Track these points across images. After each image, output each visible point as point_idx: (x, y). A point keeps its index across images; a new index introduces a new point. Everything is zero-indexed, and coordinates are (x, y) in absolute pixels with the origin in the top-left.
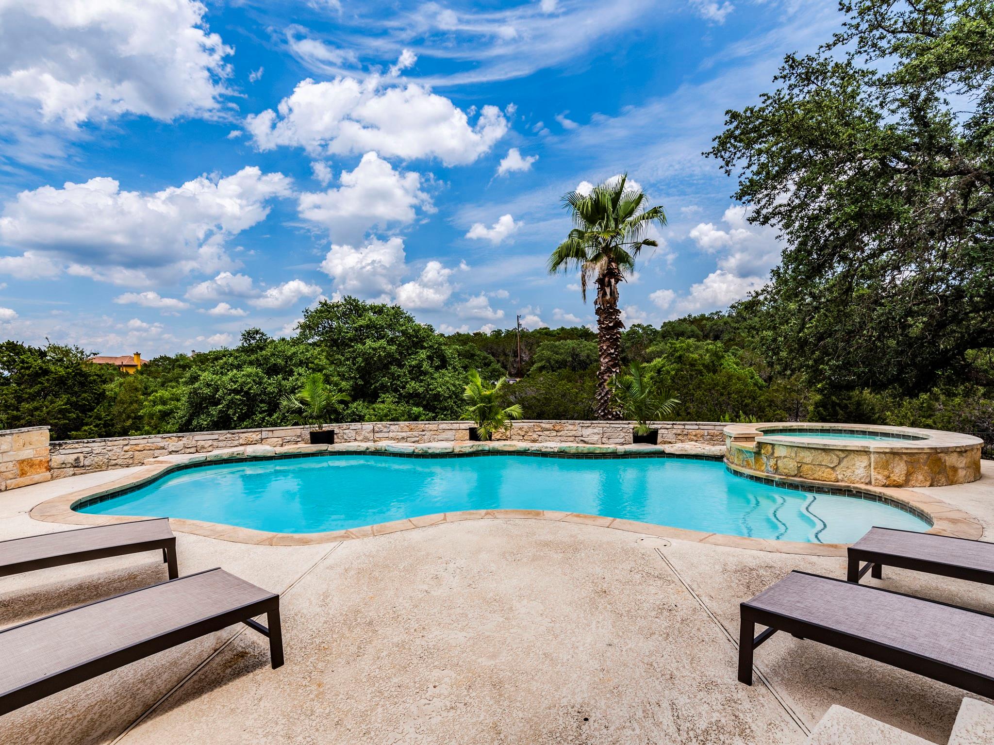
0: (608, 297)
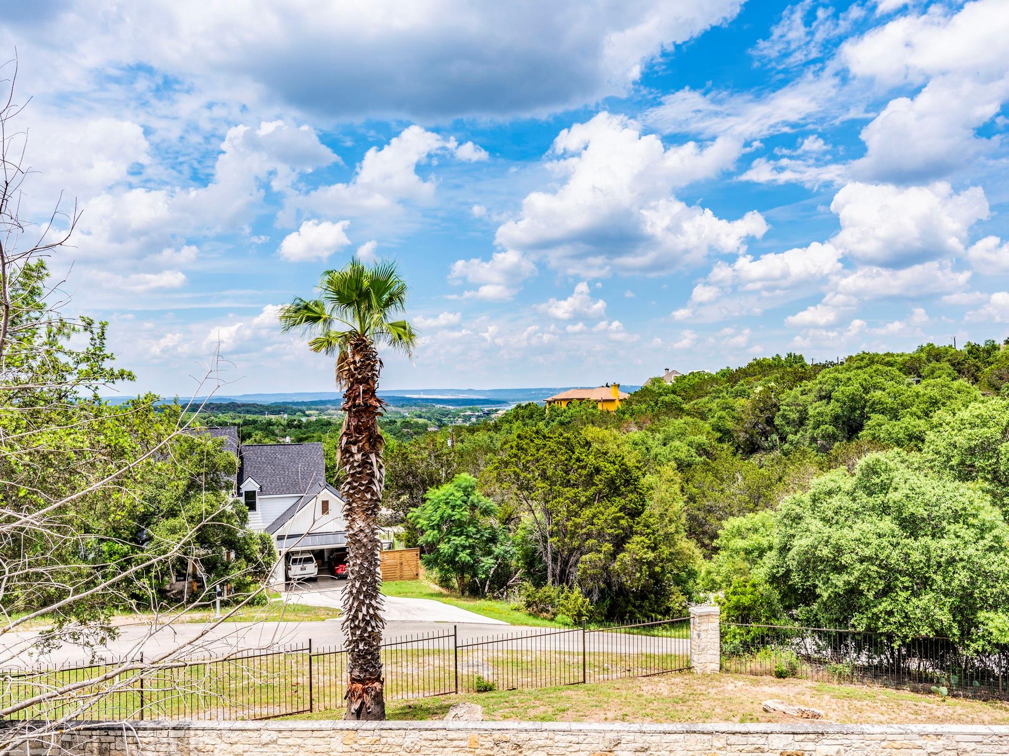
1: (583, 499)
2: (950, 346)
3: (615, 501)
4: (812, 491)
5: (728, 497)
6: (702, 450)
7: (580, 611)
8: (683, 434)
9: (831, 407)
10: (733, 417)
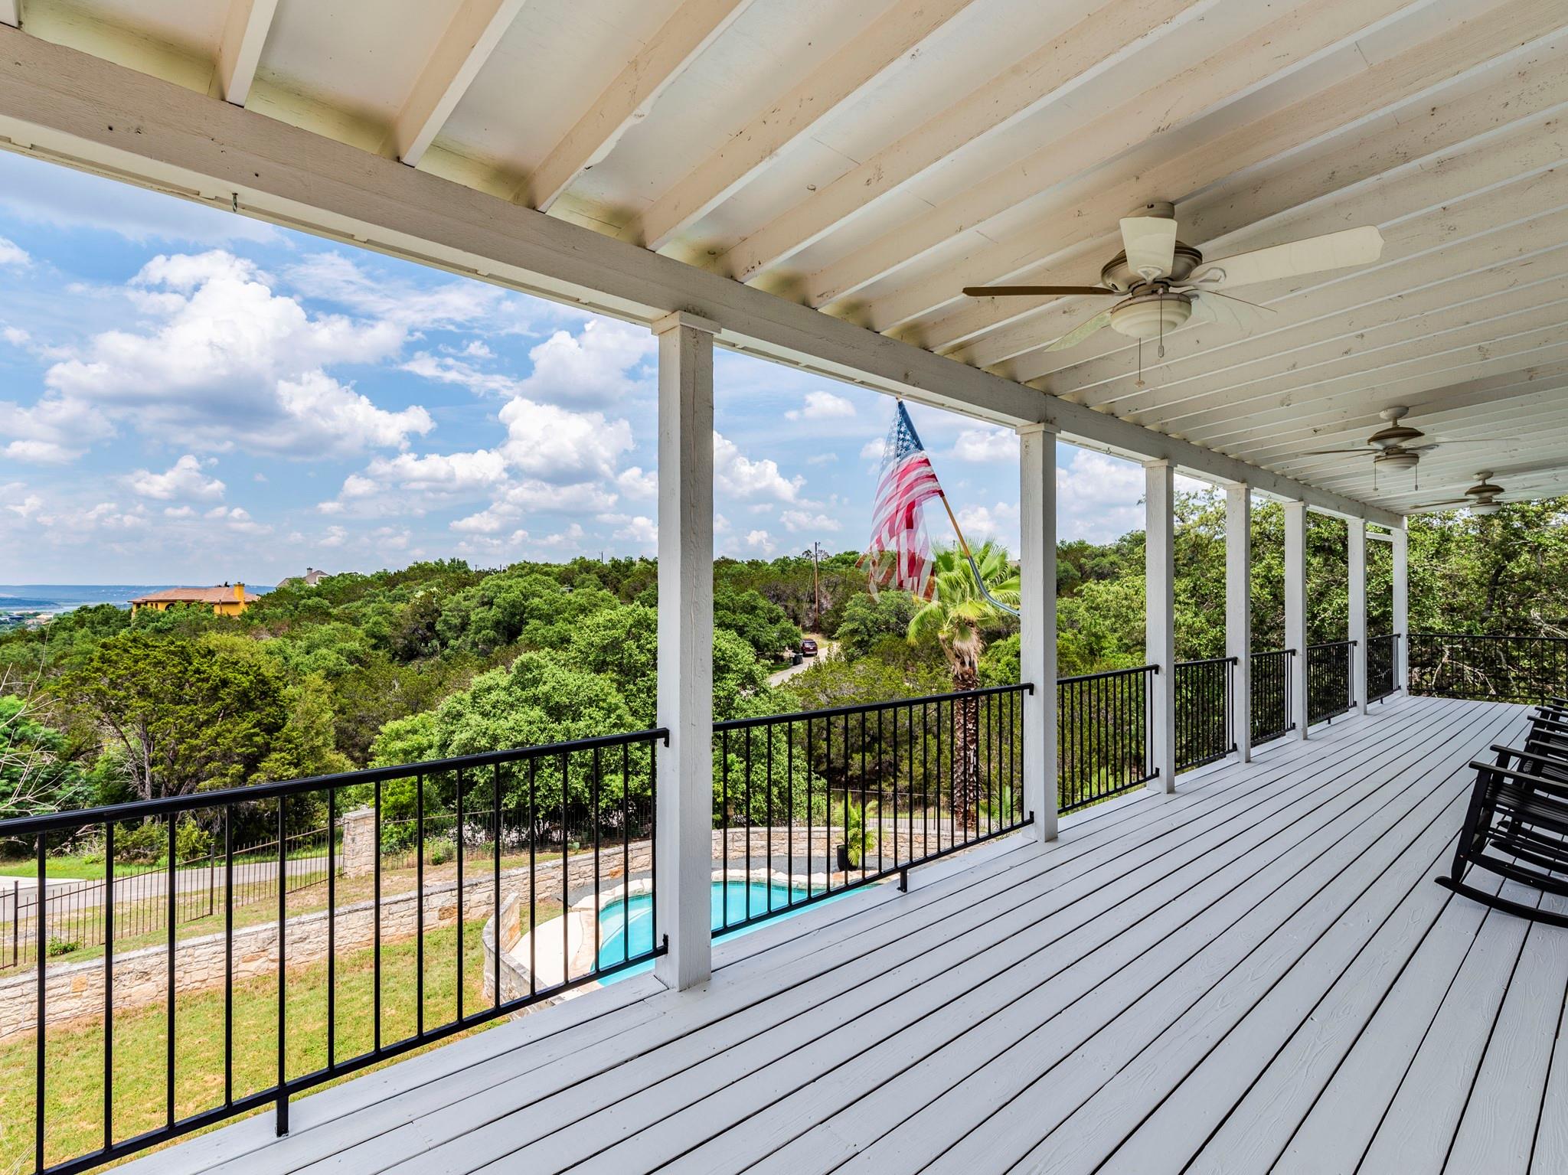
1: (202, 718)
2: (598, 560)
3: (248, 716)
4: (472, 690)
5: (384, 705)
6: (353, 657)
7: (194, 847)
8: (332, 641)
9: (492, 612)
10: (391, 623)
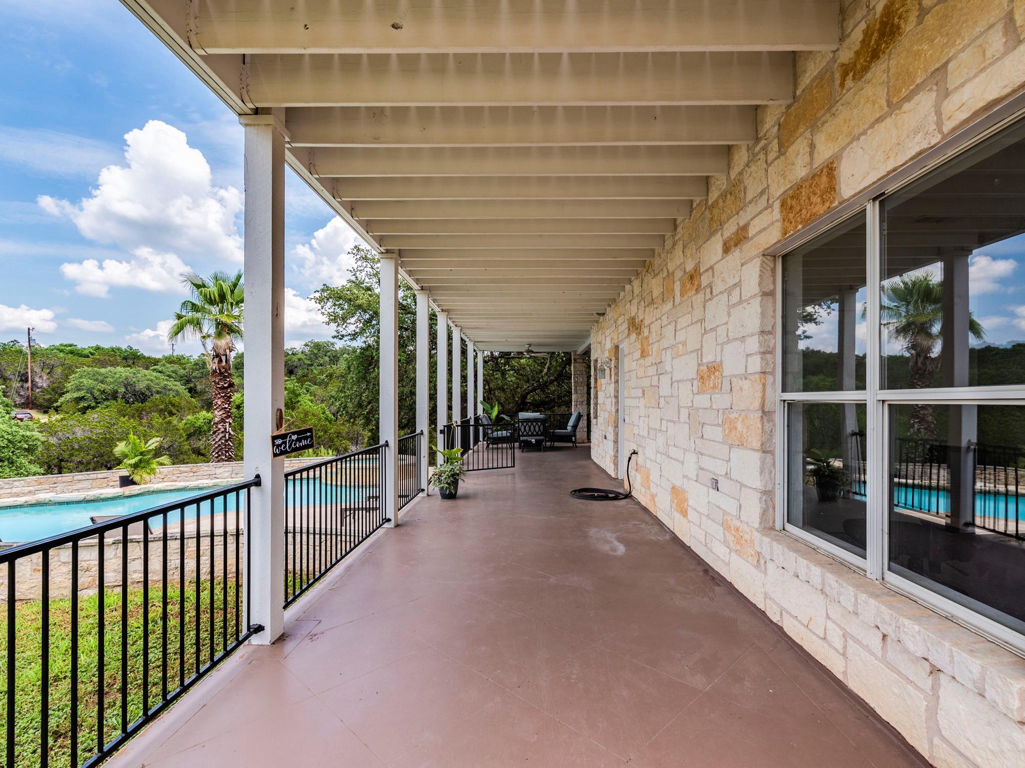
0: (224, 364)
